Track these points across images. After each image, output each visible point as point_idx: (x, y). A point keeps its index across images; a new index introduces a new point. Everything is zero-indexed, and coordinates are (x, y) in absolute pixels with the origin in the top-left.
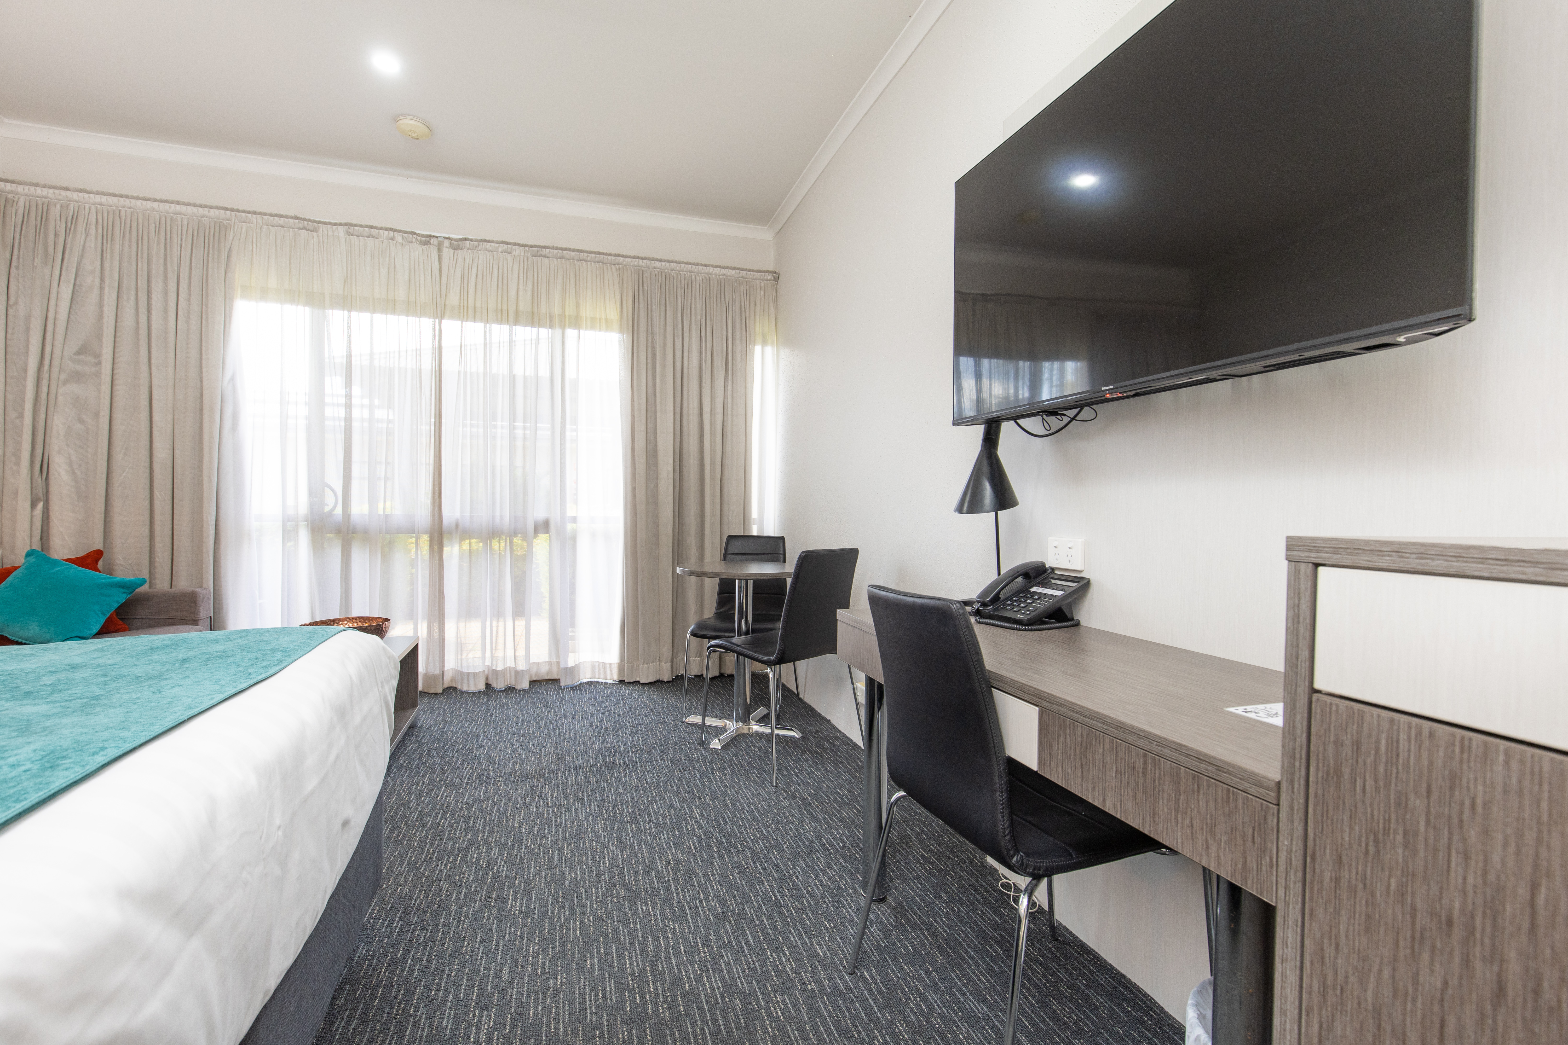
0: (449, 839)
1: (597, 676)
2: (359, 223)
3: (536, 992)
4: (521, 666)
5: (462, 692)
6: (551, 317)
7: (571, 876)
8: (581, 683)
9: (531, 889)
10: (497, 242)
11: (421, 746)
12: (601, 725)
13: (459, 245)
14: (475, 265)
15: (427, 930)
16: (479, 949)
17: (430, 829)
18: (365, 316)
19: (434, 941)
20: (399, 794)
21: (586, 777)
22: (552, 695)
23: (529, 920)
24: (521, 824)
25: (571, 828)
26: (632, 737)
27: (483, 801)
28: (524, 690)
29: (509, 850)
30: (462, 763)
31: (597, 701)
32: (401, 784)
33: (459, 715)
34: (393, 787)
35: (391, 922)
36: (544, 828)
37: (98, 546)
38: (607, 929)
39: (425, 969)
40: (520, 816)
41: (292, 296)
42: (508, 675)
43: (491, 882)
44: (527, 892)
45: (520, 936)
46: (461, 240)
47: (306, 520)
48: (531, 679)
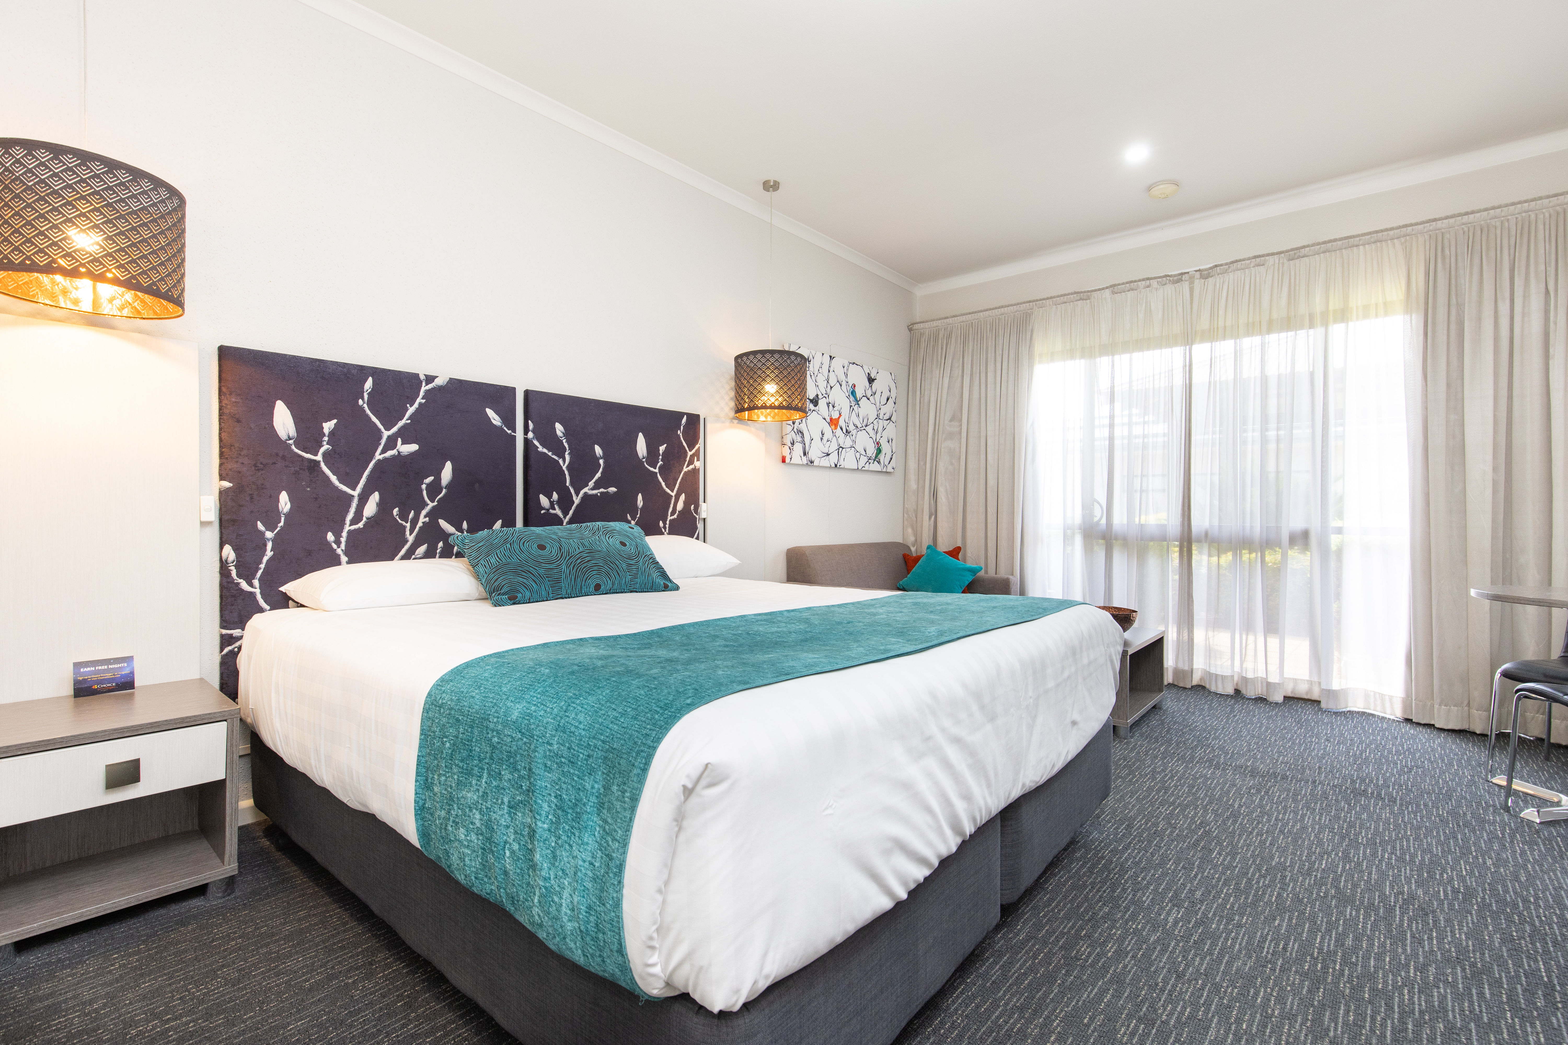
0: (1172, 794)
1: (1372, 708)
2: (1120, 282)
3: (1221, 917)
4: (1274, 678)
5: (1210, 692)
6: (1311, 317)
7: (1280, 859)
8: (1350, 711)
9: (1237, 853)
10: (1249, 259)
11: (1162, 724)
12: (1361, 754)
13: (1209, 274)
14: (1225, 287)
15: (1143, 843)
16: (1180, 871)
17: (1158, 783)
18: (1126, 357)
19: (1147, 852)
20: (1138, 753)
21: (1324, 793)
22: (1308, 714)
23: (1229, 872)
24: (1240, 806)
25: (1293, 826)
26: (1400, 775)
27: (1209, 779)
28: (1277, 704)
29: (1224, 820)
30: (1196, 746)
31: (1364, 731)
32: (1141, 746)
33: (1203, 710)
34: (1134, 746)
35: (1117, 828)
36: (1263, 817)
37: (959, 544)
38: (1305, 910)
39: (1137, 864)
40: (1241, 800)
41: (1070, 354)
42: (1260, 685)
43: (1202, 835)
44: (1234, 855)
45: (1217, 878)
46: (1211, 268)
47: (1080, 529)
48: (1285, 695)
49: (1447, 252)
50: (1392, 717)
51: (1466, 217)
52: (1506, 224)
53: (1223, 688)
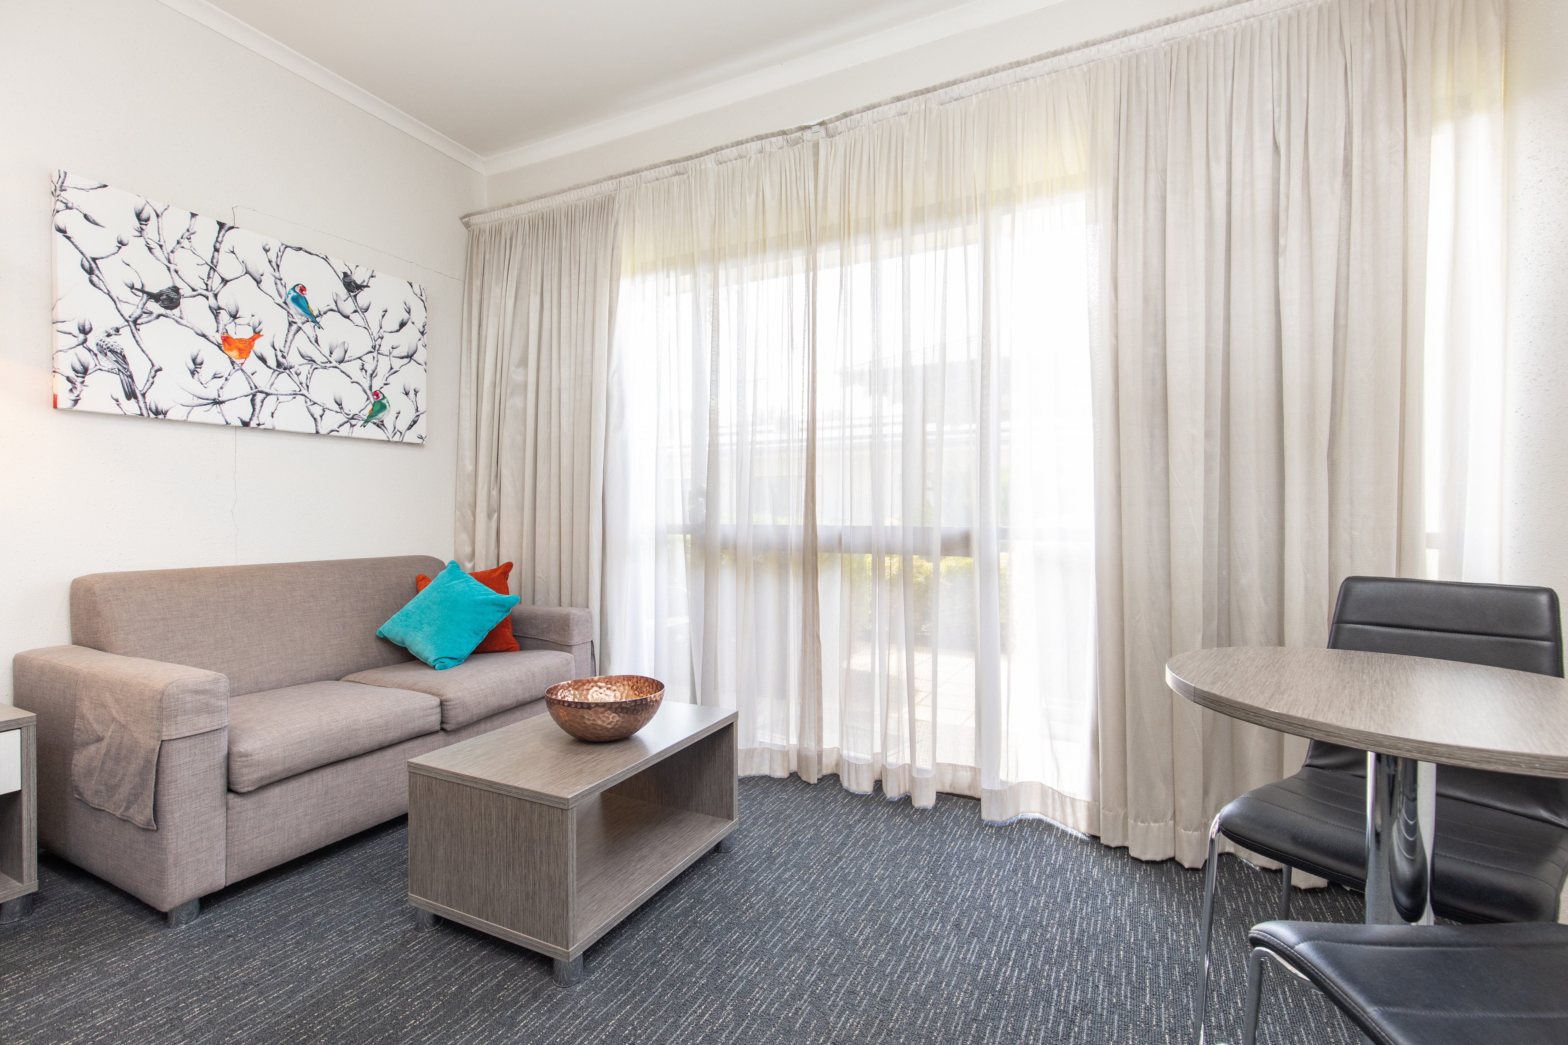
1: (1050, 815)
4: (922, 765)
5: (840, 790)
8: (1020, 821)
10: (887, 102)
13: (837, 128)
28: (927, 808)
42: (903, 778)
46: (838, 119)
48: (941, 790)
49: (1144, 85)
50: (1075, 833)
51: (1167, 27)
52: (1221, 38)
53: (858, 784)
